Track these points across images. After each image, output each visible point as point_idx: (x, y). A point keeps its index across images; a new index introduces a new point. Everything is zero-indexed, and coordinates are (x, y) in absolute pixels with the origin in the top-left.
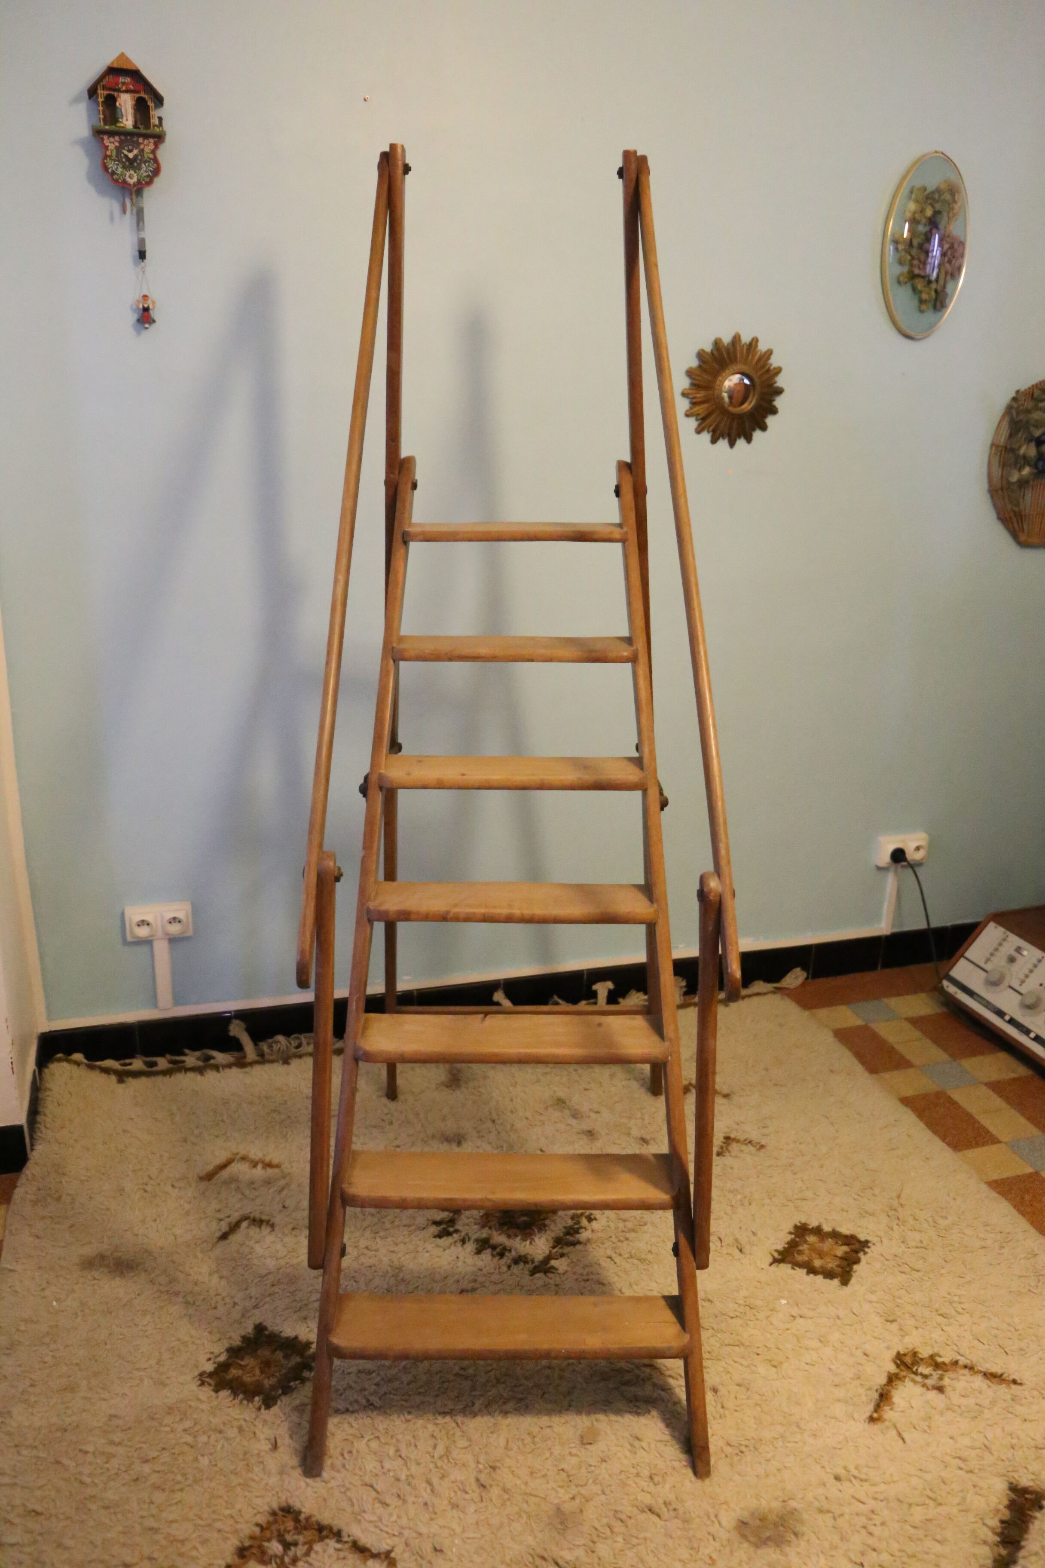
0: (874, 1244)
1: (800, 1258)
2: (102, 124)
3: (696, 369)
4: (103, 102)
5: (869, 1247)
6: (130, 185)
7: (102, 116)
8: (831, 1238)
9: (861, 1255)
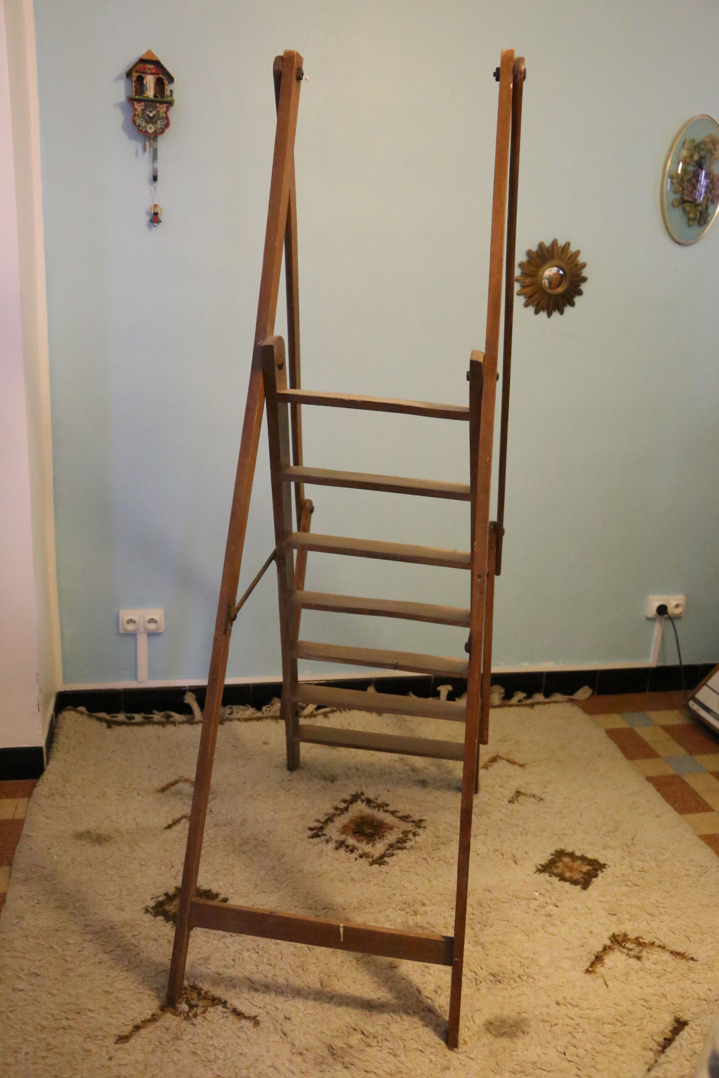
0: (609, 866)
1: (556, 871)
2: (134, 94)
3: (525, 263)
4: (135, 80)
5: (605, 868)
6: (149, 133)
7: (134, 89)
8: (579, 860)
9: (599, 872)
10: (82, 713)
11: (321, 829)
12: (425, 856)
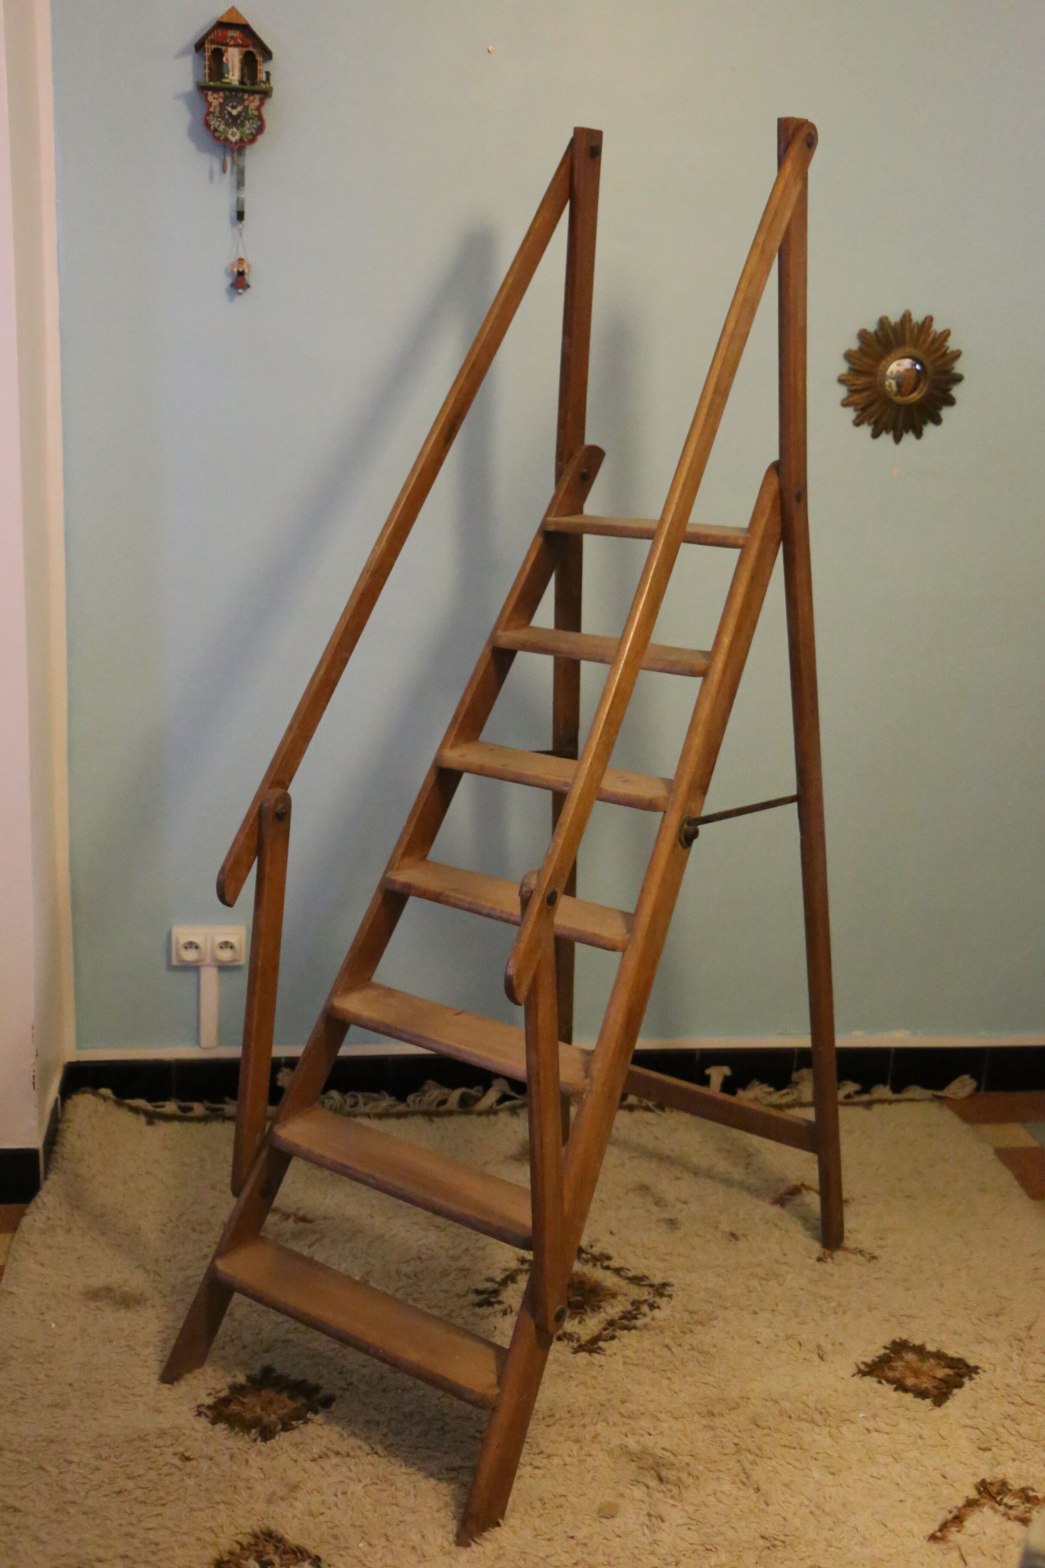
0: (984, 1371)
1: (890, 1374)
2: (207, 79)
3: (855, 352)
4: (209, 56)
5: (977, 1373)
6: (231, 143)
7: (207, 71)
8: (933, 1358)
9: (966, 1380)
10: (105, 1098)
11: (496, 1292)
12: (668, 1341)
